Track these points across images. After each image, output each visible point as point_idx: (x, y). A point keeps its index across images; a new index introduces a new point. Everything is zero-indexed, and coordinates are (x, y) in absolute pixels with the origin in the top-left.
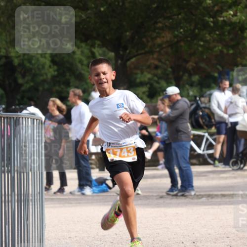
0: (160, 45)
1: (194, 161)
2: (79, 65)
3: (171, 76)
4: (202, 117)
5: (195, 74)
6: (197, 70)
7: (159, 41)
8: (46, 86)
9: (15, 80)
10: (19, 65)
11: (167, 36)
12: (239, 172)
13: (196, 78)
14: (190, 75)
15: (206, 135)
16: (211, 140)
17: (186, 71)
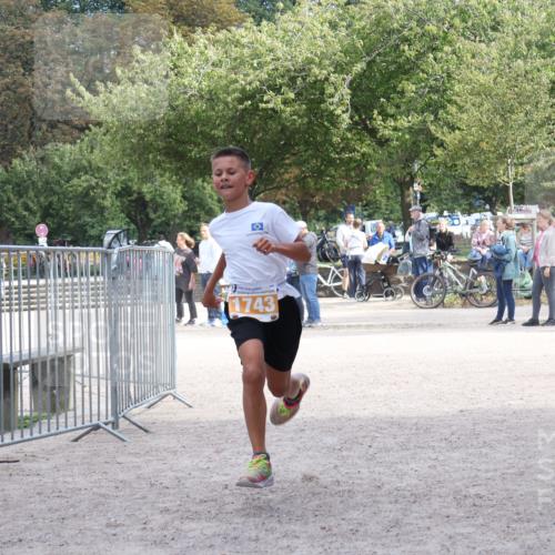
0: (288, 181)
1: (321, 293)
2: (210, 200)
3: (298, 210)
4: (329, 250)
5: (323, 209)
6: (323, 204)
7: (287, 176)
8: (177, 221)
9: (147, 215)
10: (151, 200)
11: (295, 171)
12: (365, 304)
13: (322, 213)
14: (317, 209)
15: (333, 268)
16: (337, 272)
17: (313, 205)
